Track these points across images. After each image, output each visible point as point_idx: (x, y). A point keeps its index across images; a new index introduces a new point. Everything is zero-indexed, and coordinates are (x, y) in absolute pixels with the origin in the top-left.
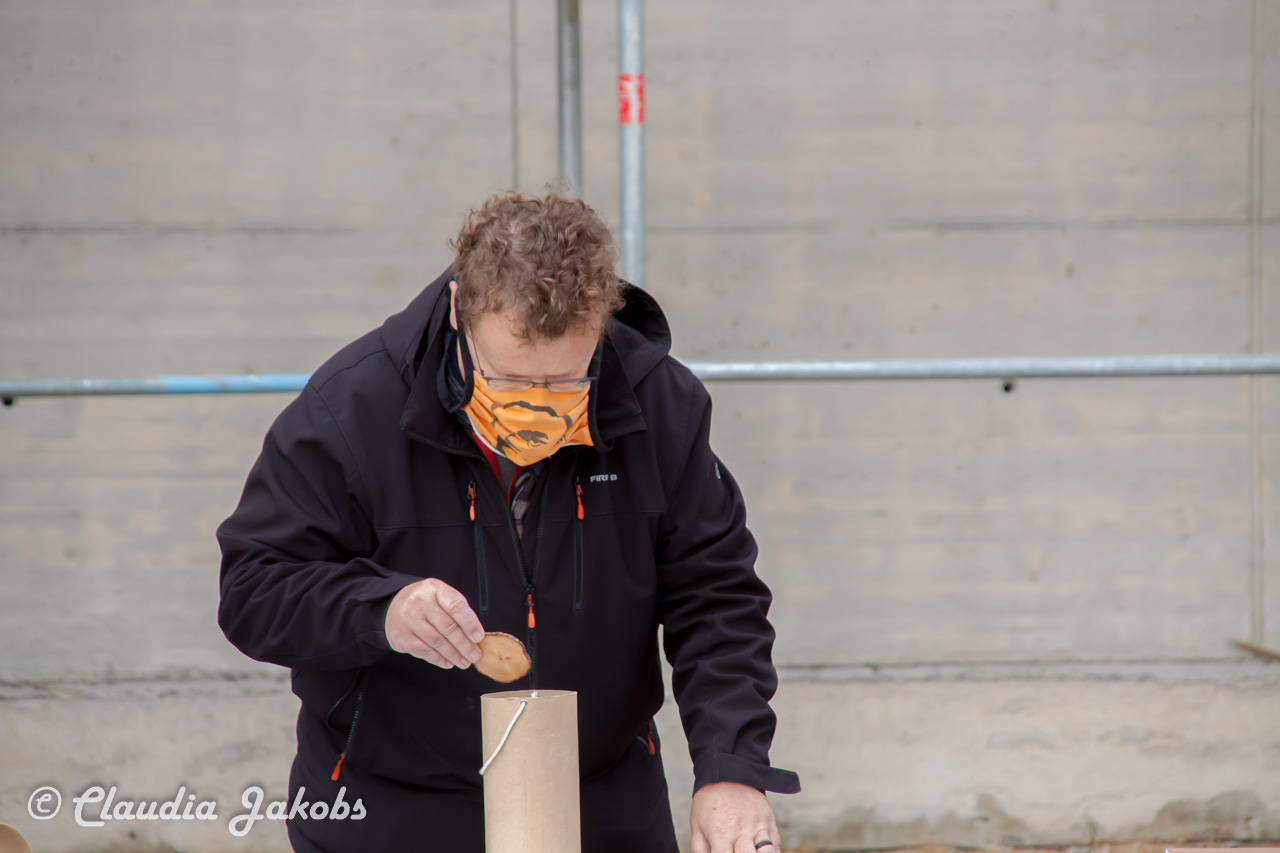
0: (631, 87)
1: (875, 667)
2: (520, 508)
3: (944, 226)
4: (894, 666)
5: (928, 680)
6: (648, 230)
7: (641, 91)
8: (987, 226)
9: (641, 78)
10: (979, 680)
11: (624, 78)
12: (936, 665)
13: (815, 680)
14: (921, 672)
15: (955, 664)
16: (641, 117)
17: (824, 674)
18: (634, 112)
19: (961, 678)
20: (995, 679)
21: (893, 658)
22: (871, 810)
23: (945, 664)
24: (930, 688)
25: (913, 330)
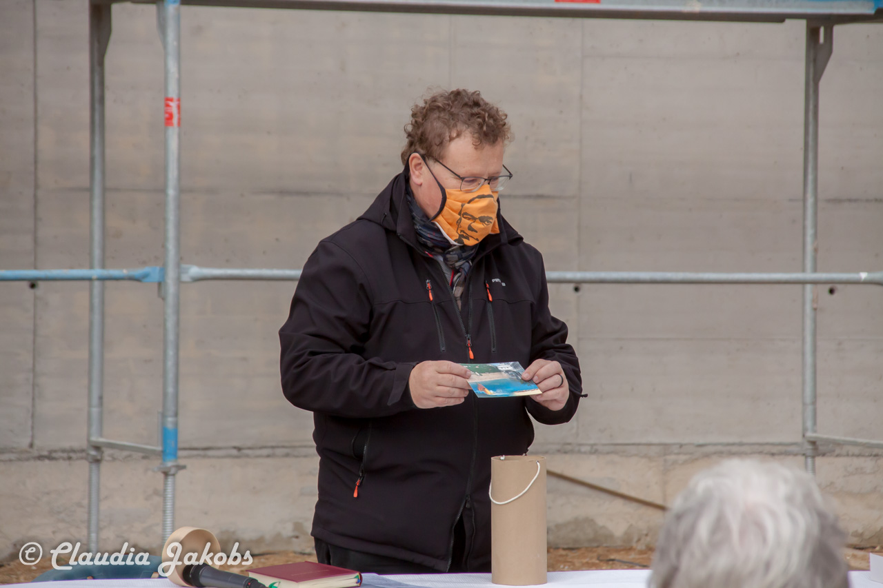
0: (173, 105)
1: (239, 449)
2: (458, 291)
3: (283, 192)
4: (250, 448)
5: (268, 456)
6: (181, 190)
7: (179, 107)
8: (306, 194)
9: (179, 100)
10: (296, 457)
11: (168, 99)
12: (273, 447)
13: (205, 456)
14: (265, 452)
15: (283, 447)
16: (179, 124)
17: (210, 453)
18: (175, 120)
19: (287, 455)
20: (306, 456)
21: (249, 444)
22: (234, 533)
23: (278, 447)
24: (269, 461)
25: (264, 253)
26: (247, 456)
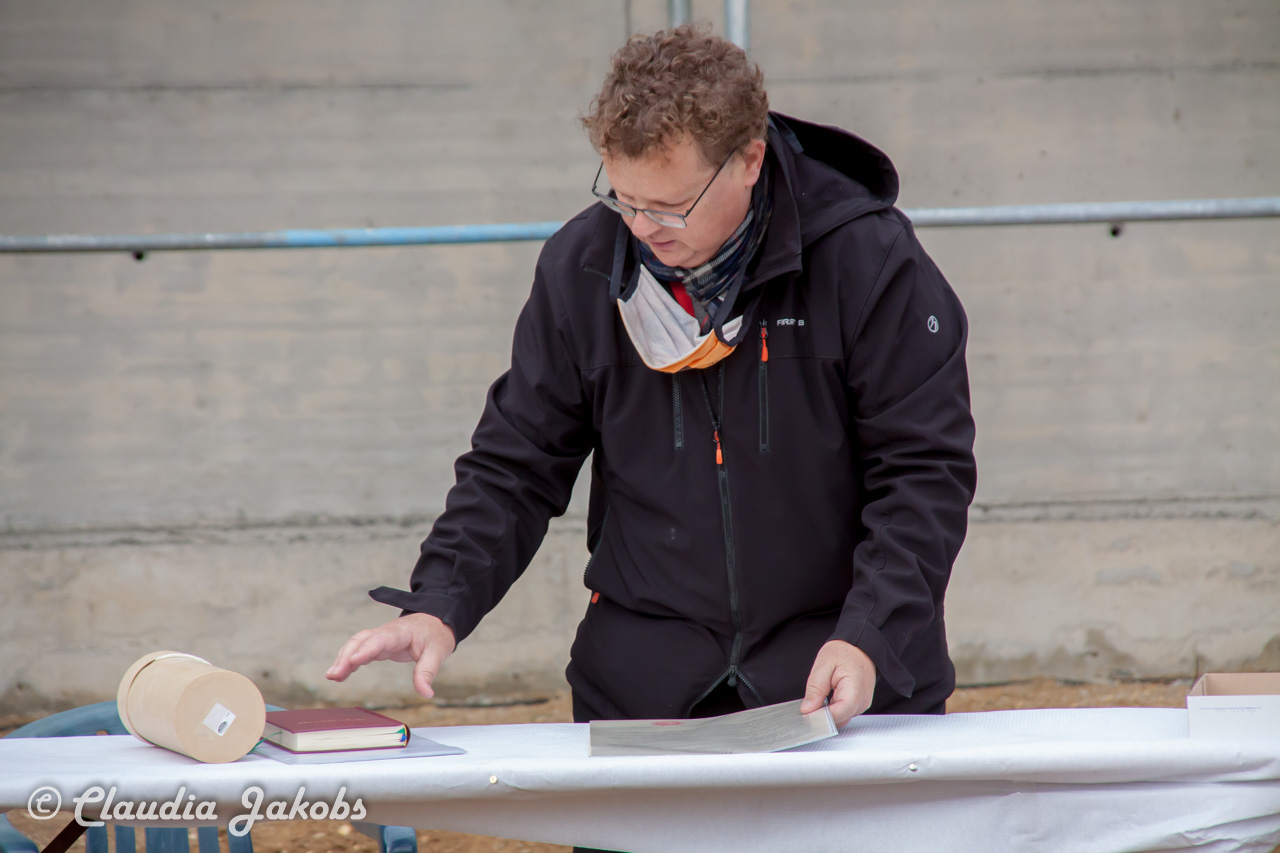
4: (1003, 506)
5: (1037, 519)
10: (1088, 519)
12: (1045, 505)
14: (1031, 512)
15: (1064, 503)
19: (1070, 517)
20: (1104, 518)
21: (1003, 499)
22: (982, 647)
23: (1053, 504)
24: (1039, 528)
25: (1021, 176)
26: (1000, 520)
